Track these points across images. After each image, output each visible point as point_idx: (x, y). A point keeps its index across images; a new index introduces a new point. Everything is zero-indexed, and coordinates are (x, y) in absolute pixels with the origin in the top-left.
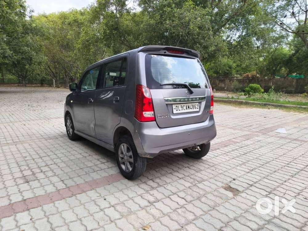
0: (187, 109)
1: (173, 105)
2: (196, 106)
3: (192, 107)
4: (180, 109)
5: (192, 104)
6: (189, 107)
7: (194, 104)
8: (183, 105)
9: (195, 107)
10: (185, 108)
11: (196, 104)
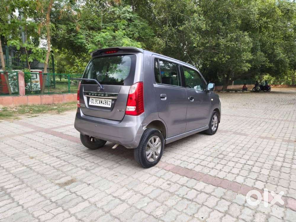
0: (100, 103)
1: (90, 98)
2: (109, 102)
3: (104, 103)
4: (95, 102)
5: (106, 100)
6: (102, 102)
7: (107, 100)
8: (97, 99)
9: (107, 103)
10: (98, 102)
11: (109, 100)
